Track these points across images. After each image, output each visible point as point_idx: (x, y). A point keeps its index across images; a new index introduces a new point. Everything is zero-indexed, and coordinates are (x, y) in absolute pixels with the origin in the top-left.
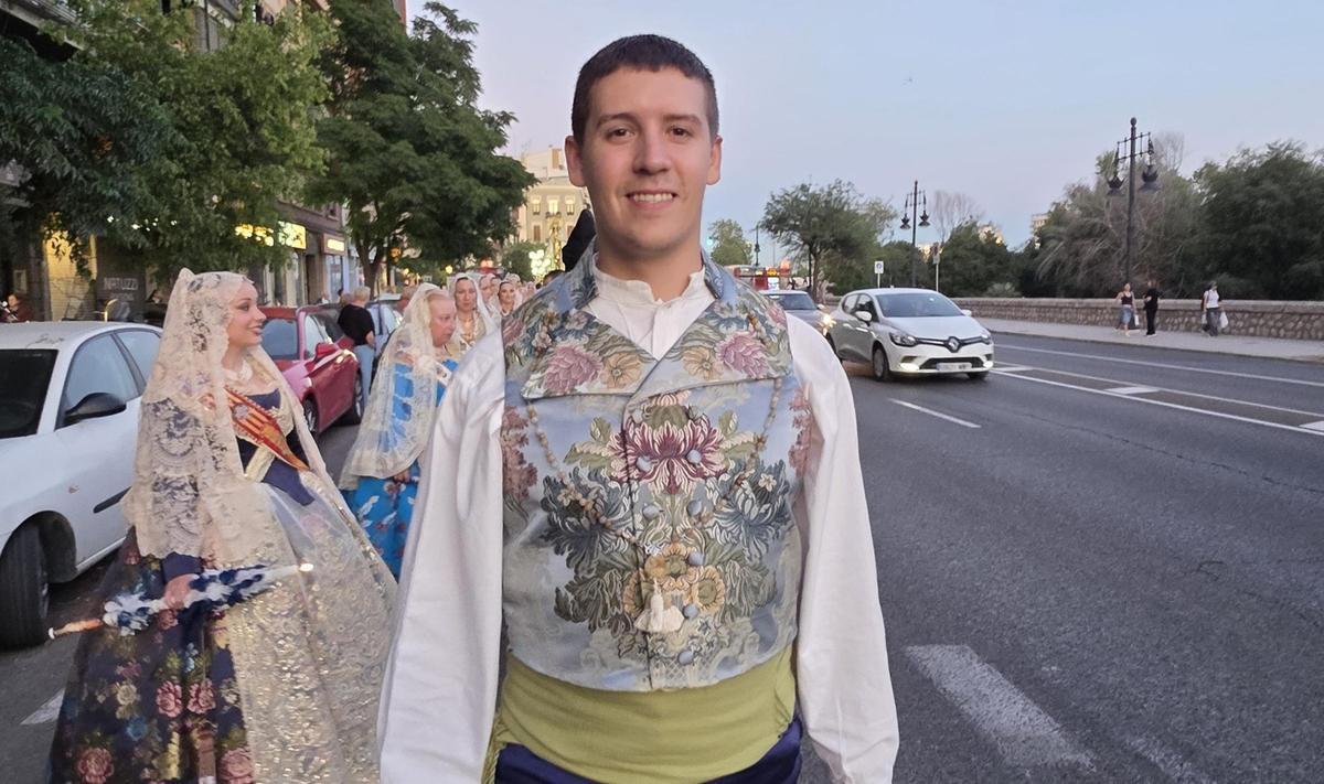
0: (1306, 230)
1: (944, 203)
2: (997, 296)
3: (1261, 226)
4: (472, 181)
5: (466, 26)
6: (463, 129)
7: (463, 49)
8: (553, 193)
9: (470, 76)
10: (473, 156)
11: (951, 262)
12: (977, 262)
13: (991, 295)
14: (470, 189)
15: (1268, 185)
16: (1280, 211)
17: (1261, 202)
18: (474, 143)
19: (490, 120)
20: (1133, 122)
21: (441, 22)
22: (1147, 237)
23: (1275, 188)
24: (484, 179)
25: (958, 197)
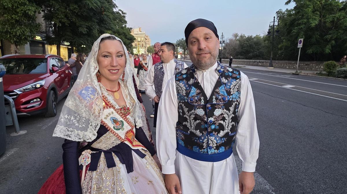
0: (251, 49)
3: (245, 48)
4: (126, 40)
5: (125, 13)
6: (125, 31)
7: (124, 17)
8: (139, 37)
9: (126, 22)
10: (126, 36)
14: (126, 41)
15: (246, 42)
16: (247, 46)
17: (245, 45)
18: (127, 34)
19: (129, 29)
21: (121, 13)
22: (231, 49)
24: (128, 39)
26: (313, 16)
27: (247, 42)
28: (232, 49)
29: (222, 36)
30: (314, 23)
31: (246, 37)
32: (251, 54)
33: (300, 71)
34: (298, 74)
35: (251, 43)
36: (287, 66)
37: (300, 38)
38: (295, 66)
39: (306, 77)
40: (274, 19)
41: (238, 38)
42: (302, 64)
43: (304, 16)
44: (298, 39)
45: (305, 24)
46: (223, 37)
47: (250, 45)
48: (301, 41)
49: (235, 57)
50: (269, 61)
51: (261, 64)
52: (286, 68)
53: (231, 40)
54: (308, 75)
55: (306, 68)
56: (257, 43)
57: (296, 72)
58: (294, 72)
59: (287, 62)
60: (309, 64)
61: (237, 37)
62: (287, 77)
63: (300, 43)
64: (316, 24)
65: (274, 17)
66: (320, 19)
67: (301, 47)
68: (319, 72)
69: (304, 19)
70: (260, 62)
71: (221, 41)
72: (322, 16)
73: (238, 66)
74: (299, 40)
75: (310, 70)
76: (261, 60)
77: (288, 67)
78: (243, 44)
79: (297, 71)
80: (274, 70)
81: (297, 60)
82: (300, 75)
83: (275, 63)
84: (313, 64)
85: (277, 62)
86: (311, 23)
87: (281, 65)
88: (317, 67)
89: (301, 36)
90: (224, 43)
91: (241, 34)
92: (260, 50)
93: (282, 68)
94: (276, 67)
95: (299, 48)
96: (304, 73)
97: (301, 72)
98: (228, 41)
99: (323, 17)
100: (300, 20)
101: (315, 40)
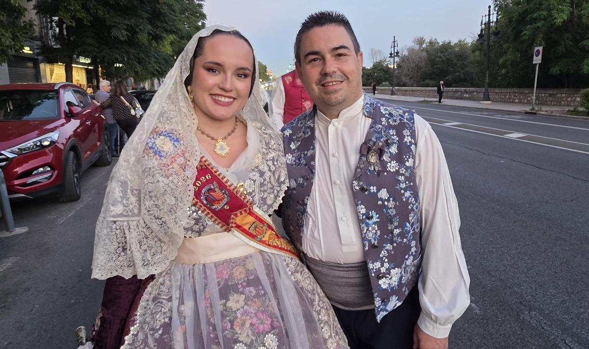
0: (450, 67)
1: (374, 52)
2: (384, 86)
3: (438, 66)
11: (372, 74)
12: (381, 75)
13: (381, 86)
15: (439, 54)
16: (443, 61)
17: (437, 59)
20: (394, 37)
22: (412, 68)
23: (442, 55)
25: (379, 50)
26: (558, 5)
27: (441, 53)
28: (414, 68)
29: (394, 42)
30: (560, 18)
31: (438, 43)
32: (449, 77)
33: (539, 107)
34: (535, 114)
35: (449, 55)
36: (516, 98)
37: (537, 46)
38: (529, 99)
39: (549, 118)
40: (489, 11)
41: (424, 46)
42: (543, 95)
43: (543, 4)
44: (533, 48)
45: (544, 19)
46: (396, 45)
47: (447, 59)
48: (538, 51)
49: (419, 82)
50: (483, 90)
51: (467, 96)
52: (513, 102)
53: (411, 50)
54: (553, 114)
55: (550, 101)
56: (461, 56)
57: (531, 110)
58: (528, 109)
59: (516, 90)
60: (554, 94)
61: (422, 45)
62: (515, 118)
63: (537, 56)
64: (564, 20)
65: (490, 7)
66: (571, 9)
67: (540, 62)
68: (572, 109)
69: (543, 10)
70: (466, 92)
71: (393, 53)
72: (574, 5)
73: (426, 99)
74: (536, 49)
75: (556, 105)
76: (468, 89)
77: (517, 101)
78: (433, 57)
79: (534, 107)
80: (492, 106)
81: (534, 87)
82: (539, 114)
83: (495, 94)
84: (562, 94)
85: (497, 90)
86: (555, 18)
87: (505, 96)
88: (569, 99)
89: (539, 42)
90: (399, 56)
91: (430, 38)
92: (466, 69)
93: (507, 102)
94: (496, 101)
95: (536, 64)
96: (546, 111)
97: (541, 110)
98: (406, 53)
99: (576, 7)
100: (535, 13)
101: (564, 50)
